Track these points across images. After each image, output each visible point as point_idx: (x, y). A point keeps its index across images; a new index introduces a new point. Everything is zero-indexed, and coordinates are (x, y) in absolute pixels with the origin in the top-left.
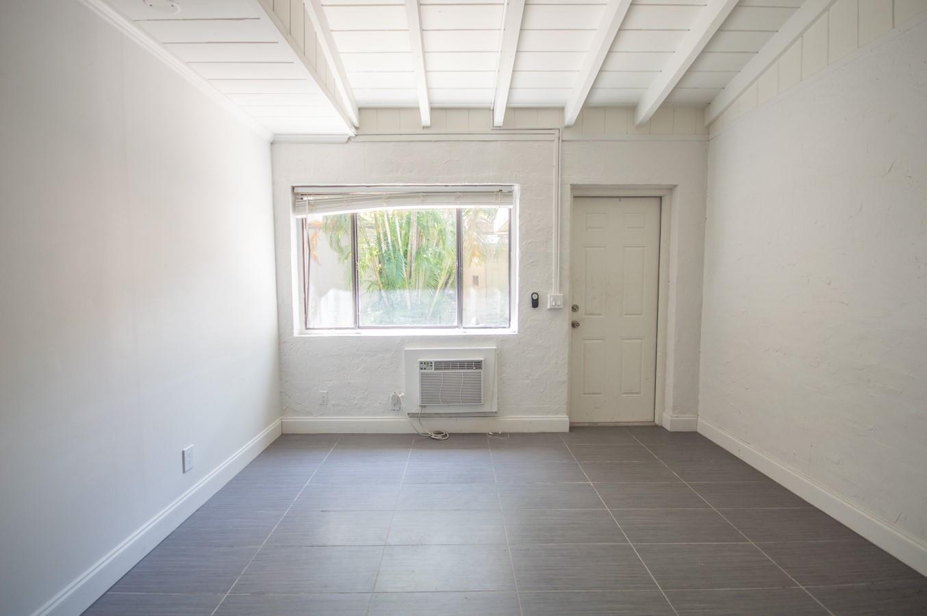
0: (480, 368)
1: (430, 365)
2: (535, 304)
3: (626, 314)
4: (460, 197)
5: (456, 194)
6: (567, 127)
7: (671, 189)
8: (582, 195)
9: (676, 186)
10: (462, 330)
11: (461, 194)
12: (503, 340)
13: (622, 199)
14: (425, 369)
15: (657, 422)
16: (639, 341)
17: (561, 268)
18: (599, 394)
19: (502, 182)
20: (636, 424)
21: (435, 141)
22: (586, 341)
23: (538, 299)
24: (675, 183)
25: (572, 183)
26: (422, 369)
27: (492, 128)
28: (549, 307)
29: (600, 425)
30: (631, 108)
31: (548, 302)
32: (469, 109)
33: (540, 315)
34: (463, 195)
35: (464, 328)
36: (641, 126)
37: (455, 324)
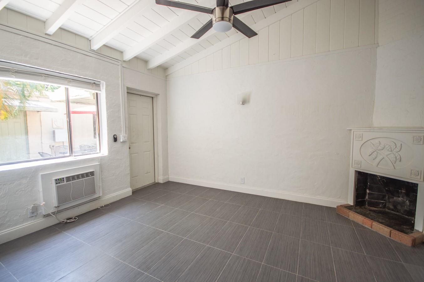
0: (93, 175)
1: (62, 180)
2: (115, 140)
3: (145, 142)
4: (70, 82)
5: (68, 79)
6: (124, 61)
7: (157, 95)
8: (131, 92)
9: (159, 94)
10: (73, 157)
11: (72, 80)
12: (101, 159)
13: (141, 96)
14: (59, 183)
15: (156, 181)
16: (149, 152)
17: (125, 123)
18: (137, 176)
19: (96, 79)
20: (151, 184)
21: (54, 45)
22: (132, 155)
23: (116, 138)
24: (159, 93)
25: (127, 86)
26: (57, 184)
27: (89, 49)
28: (122, 141)
29: (139, 189)
30: (146, 62)
31: (121, 138)
32: (76, 34)
33: (117, 145)
34: (73, 81)
35: (75, 156)
36: (149, 69)
37: (68, 154)
